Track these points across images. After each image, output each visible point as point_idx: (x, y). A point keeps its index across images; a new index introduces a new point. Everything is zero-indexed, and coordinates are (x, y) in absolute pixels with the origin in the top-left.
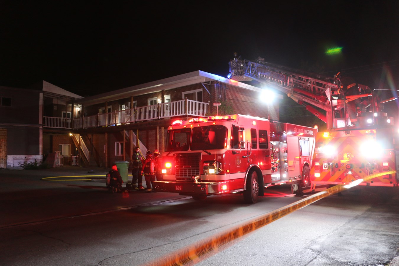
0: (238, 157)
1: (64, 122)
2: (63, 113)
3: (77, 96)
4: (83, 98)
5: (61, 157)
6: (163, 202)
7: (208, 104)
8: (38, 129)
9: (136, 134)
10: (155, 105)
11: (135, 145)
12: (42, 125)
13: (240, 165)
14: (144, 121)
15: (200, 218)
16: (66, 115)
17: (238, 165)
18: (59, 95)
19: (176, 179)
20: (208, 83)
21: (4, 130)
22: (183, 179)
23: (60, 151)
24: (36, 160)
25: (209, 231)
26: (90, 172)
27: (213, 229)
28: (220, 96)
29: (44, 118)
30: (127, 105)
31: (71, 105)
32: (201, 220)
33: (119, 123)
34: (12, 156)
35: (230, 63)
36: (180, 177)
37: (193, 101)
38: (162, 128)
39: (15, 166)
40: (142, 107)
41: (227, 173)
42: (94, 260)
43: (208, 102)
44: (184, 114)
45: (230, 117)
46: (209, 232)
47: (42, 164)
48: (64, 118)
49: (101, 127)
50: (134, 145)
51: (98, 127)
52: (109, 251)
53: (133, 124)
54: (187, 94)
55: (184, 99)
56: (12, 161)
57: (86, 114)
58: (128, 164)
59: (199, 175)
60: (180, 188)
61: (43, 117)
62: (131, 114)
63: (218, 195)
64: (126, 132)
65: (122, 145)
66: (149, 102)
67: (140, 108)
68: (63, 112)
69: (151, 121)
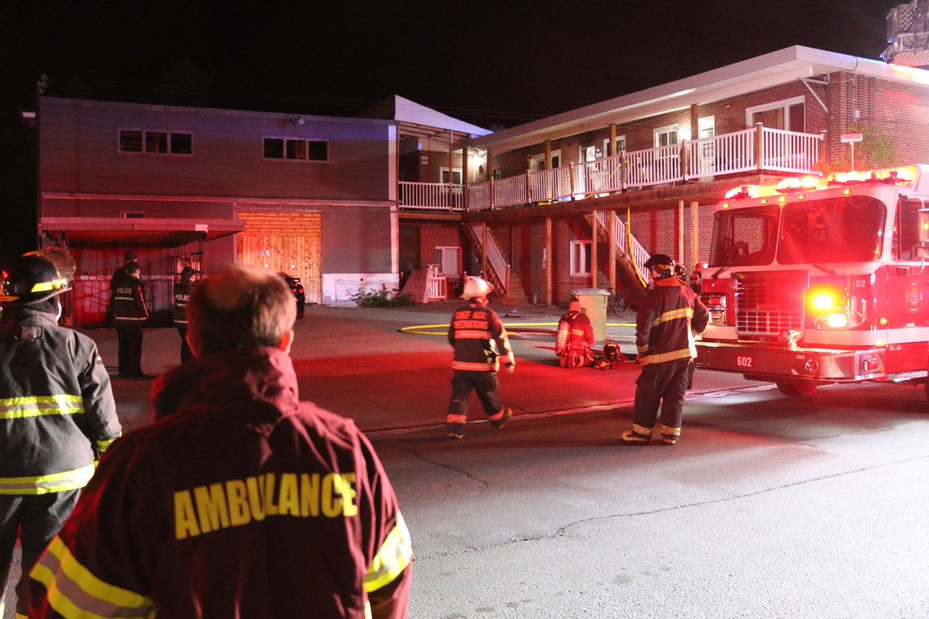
0: (914, 284)
1: (445, 193)
2: (444, 172)
3: (475, 131)
4: (490, 132)
5: (440, 278)
6: (699, 394)
7: (822, 137)
8: (387, 211)
9: (624, 221)
10: (675, 146)
11: (622, 249)
12: (396, 202)
13: (918, 305)
14: (645, 188)
15: (803, 442)
16: (450, 177)
17: (915, 307)
18: (433, 129)
19: (736, 338)
20: (822, 80)
21: (315, 215)
22: (756, 338)
23: (439, 265)
24: (384, 284)
25: (829, 477)
26: (510, 315)
27: (839, 472)
28: (857, 114)
29: (401, 185)
30: (599, 146)
31: (461, 151)
32: (805, 447)
33: (583, 193)
34: (332, 276)
35: (892, 16)
36: (747, 333)
37: (779, 131)
38: (692, 204)
39: (339, 299)
40: (640, 152)
41: (881, 327)
42: (546, 523)
43: (820, 133)
44: (754, 168)
45: (873, 175)
46: (828, 479)
47: (397, 294)
48: (446, 184)
49: (536, 203)
50: (619, 249)
51: (528, 205)
52: (578, 505)
53: (617, 195)
54: (760, 113)
55: (753, 127)
56: (334, 288)
57: (499, 173)
58: (607, 297)
59: (799, 330)
60: (748, 362)
61: (397, 183)
62: (611, 169)
63: (852, 385)
64: (598, 218)
65: (588, 248)
66: (657, 137)
67: (634, 153)
68: (442, 170)
69: (664, 188)
